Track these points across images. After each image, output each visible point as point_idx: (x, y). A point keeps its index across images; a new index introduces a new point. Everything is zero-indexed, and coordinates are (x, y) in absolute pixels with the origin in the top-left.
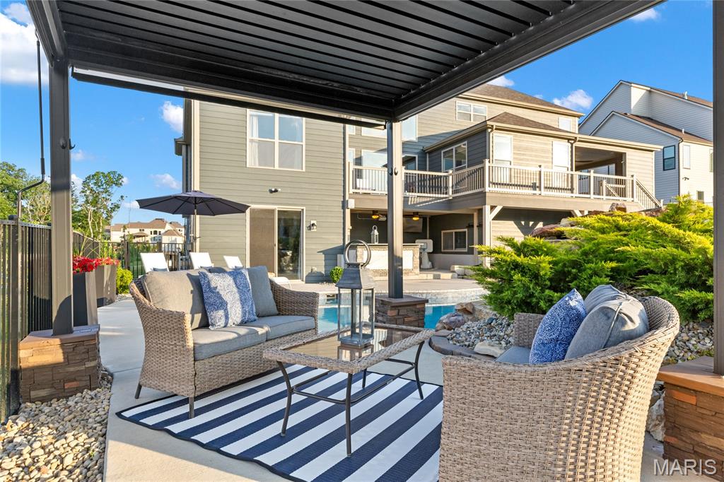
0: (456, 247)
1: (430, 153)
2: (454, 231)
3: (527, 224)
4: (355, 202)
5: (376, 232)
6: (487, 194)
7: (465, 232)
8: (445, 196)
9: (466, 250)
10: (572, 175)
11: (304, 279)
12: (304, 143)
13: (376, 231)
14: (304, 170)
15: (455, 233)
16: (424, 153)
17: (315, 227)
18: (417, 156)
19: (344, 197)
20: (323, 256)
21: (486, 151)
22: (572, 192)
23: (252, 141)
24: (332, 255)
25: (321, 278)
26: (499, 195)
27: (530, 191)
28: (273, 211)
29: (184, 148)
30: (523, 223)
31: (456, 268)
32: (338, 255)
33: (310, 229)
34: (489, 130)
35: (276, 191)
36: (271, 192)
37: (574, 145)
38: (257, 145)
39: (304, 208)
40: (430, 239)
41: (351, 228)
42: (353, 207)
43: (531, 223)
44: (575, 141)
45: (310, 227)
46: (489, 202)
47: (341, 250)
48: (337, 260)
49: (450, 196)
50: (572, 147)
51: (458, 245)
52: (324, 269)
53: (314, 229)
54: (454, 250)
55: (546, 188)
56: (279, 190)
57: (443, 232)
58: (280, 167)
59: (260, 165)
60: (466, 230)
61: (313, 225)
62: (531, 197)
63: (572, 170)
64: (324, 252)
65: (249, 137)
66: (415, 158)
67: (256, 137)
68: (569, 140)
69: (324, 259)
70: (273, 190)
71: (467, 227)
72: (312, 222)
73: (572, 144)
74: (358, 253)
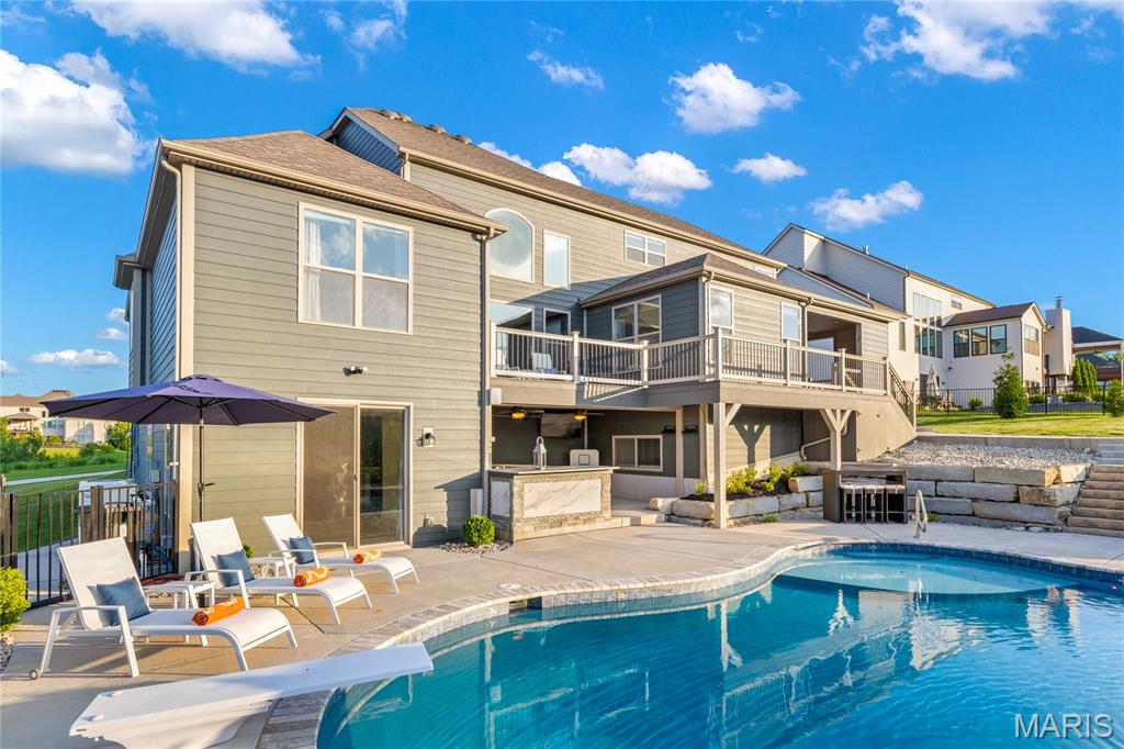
0: (640, 463)
1: (588, 309)
2: (636, 437)
3: (751, 428)
4: (503, 393)
5: (543, 449)
6: (722, 385)
7: (659, 440)
8: (637, 383)
9: (660, 469)
10: (804, 352)
11: (411, 541)
12: (410, 281)
13: (542, 447)
14: (411, 332)
15: (639, 440)
16: (579, 309)
17: (432, 441)
18: (569, 313)
19: (482, 383)
20: (444, 495)
21: (698, 312)
22: (804, 380)
23: (308, 270)
24: (459, 493)
25: (439, 536)
26: (737, 386)
27: (755, 378)
28: (352, 410)
29: (137, 276)
30: (746, 427)
31: (660, 502)
32: (472, 491)
33: (422, 445)
34: (704, 279)
35: (358, 371)
36: (348, 372)
37: (806, 310)
38: (318, 278)
39: (411, 404)
40: (590, 447)
41: (493, 439)
42: (499, 403)
43: (756, 427)
44: (807, 304)
45: (421, 440)
46: (724, 396)
47: (477, 481)
48: (469, 500)
49: (645, 384)
50: (803, 312)
51: (644, 459)
52: (446, 519)
53: (430, 444)
54: (636, 468)
55: (792, 375)
56: (365, 369)
57: (614, 437)
58: (364, 324)
59: (324, 318)
60: (660, 437)
61: (428, 436)
62: (755, 388)
63: (804, 345)
64: (445, 487)
65: (302, 263)
66: (566, 315)
67: (316, 263)
68: (800, 301)
69: (446, 499)
70: (353, 369)
71: (662, 433)
72: (426, 431)
73: (803, 308)
74: (515, 489)
